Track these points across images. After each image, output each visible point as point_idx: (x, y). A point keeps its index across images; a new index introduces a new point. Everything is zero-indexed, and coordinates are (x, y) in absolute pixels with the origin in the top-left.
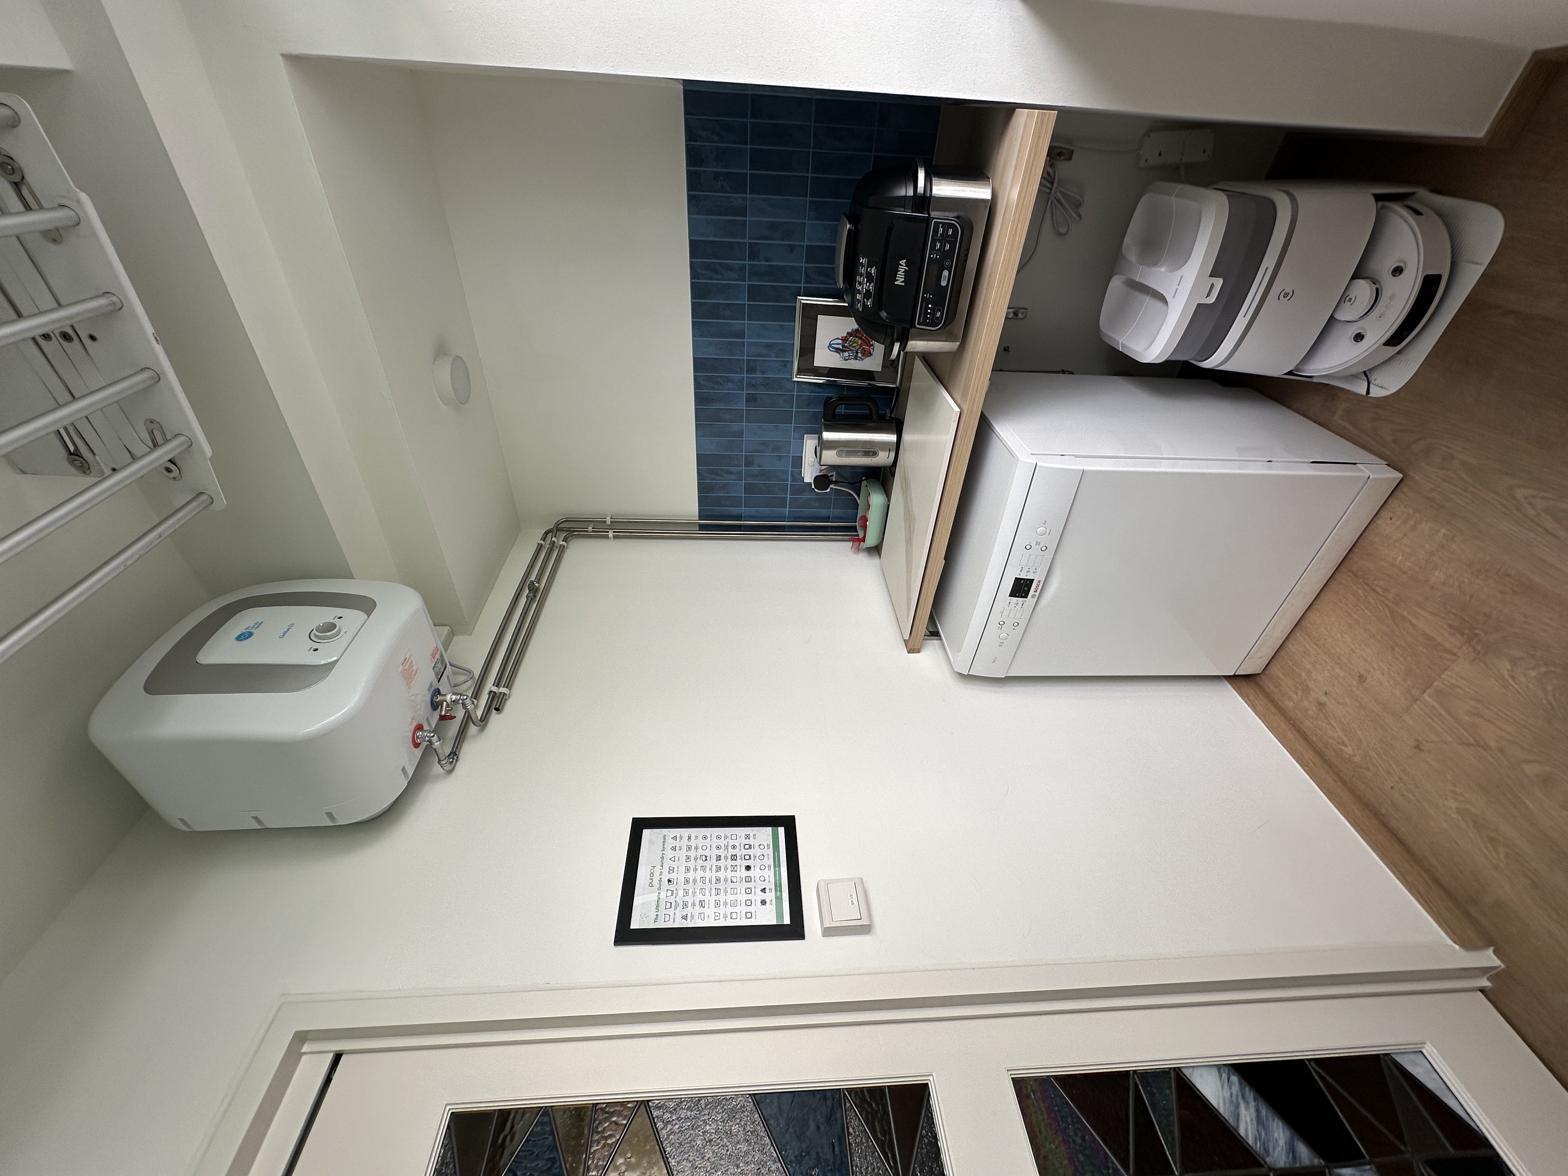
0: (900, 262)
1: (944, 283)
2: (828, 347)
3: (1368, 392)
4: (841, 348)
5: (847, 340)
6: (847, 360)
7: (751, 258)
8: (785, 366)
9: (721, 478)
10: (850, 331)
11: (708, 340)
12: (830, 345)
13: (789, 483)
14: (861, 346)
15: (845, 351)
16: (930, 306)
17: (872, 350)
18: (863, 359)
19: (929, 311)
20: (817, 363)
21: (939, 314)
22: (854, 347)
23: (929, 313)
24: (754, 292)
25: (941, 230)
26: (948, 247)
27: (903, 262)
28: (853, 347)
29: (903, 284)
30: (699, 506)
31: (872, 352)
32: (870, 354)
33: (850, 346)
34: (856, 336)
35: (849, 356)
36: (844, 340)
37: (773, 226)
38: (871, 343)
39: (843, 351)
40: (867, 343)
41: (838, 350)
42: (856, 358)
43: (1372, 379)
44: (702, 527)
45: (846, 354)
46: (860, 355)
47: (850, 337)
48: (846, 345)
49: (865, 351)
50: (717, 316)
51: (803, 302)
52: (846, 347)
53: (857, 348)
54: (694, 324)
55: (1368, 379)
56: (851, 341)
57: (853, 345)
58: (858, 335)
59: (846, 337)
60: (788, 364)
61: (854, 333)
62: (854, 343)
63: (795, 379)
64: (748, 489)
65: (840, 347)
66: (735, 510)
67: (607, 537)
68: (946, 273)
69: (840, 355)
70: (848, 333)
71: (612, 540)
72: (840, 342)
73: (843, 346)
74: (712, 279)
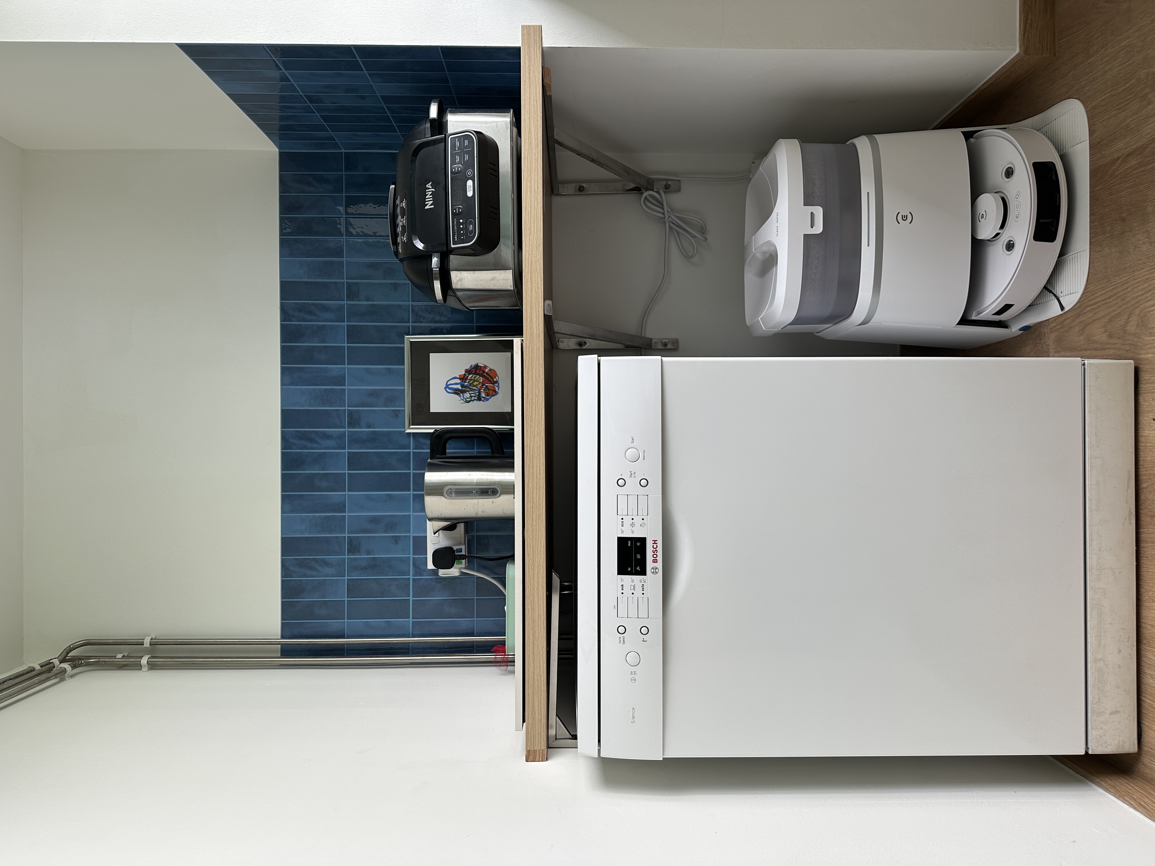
0: (427, 186)
1: (470, 194)
2: (445, 388)
3: (1062, 308)
4: (461, 388)
5: (466, 379)
6: (469, 402)
7: (350, 297)
8: (397, 416)
9: (315, 573)
10: (468, 367)
11: (300, 389)
12: (447, 386)
13: (411, 577)
14: (483, 385)
15: (465, 392)
16: (461, 221)
17: (497, 388)
18: (488, 400)
19: (461, 226)
20: (434, 408)
21: (471, 227)
22: (476, 386)
23: (462, 229)
24: (353, 334)
25: (458, 144)
26: (466, 157)
27: (429, 186)
28: (474, 386)
29: (433, 206)
30: (282, 619)
31: (497, 390)
32: (495, 393)
33: (470, 384)
34: (476, 374)
35: (471, 397)
36: (463, 378)
37: (372, 266)
38: (495, 380)
39: (463, 392)
40: (490, 381)
41: (457, 392)
42: (479, 399)
43: (1059, 294)
44: (287, 651)
45: (467, 395)
46: (483, 395)
47: (469, 374)
48: (466, 384)
49: (489, 390)
50: (312, 361)
51: (411, 340)
52: (466, 387)
53: (479, 386)
54: (283, 371)
55: (1055, 296)
56: (471, 380)
57: (475, 384)
58: (478, 371)
59: (465, 375)
60: (398, 414)
61: (474, 370)
62: (474, 381)
63: (408, 431)
64: (353, 588)
65: (459, 387)
66: (334, 624)
67: (138, 667)
68: (470, 183)
69: (460, 396)
70: (466, 371)
71: (145, 669)
72: (458, 381)
73: (462, 386)
74: (305, 320)
